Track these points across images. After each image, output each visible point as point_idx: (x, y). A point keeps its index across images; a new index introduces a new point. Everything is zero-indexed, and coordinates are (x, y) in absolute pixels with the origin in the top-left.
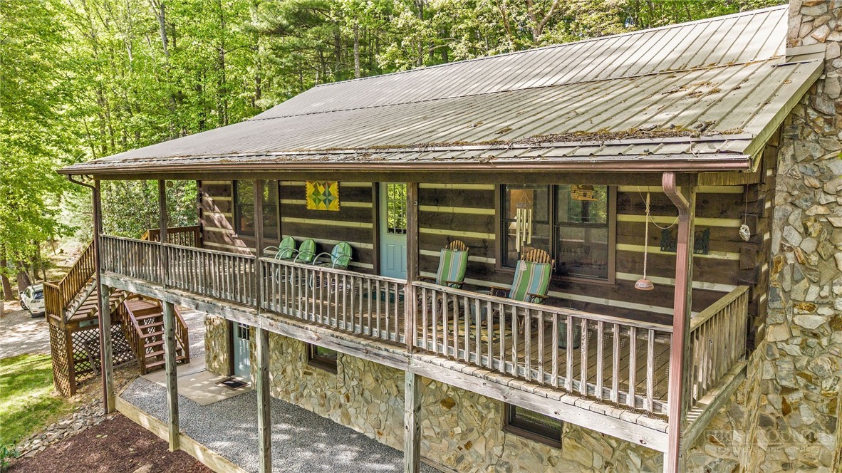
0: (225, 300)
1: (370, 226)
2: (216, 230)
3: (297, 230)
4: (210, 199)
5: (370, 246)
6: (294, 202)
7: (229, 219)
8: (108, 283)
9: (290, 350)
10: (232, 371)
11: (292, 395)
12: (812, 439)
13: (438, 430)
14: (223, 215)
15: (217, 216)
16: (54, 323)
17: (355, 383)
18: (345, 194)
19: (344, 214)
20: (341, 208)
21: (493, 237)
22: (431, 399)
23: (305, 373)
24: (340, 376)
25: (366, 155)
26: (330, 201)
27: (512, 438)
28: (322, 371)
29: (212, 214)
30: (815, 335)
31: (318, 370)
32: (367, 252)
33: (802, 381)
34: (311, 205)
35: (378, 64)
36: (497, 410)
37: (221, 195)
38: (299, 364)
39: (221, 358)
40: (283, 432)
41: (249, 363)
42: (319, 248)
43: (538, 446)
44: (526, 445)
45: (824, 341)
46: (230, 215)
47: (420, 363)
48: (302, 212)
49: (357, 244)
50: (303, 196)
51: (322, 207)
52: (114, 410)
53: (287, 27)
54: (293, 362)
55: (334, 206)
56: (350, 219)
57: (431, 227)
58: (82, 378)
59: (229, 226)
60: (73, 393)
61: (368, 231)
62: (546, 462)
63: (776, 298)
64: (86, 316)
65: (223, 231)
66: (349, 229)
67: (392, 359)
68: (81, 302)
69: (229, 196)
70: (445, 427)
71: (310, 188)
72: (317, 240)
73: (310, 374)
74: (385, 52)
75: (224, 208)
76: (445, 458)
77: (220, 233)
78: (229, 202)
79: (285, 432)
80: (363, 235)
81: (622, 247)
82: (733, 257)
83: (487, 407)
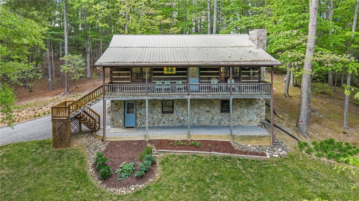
1: (186, 76)
2: (121, 81)
3: (159, 79)
6: (160, 72)
9: (156, 111)
10: (124, 125)
13: (205, 118)
17: (180, 114)
18: (177, 69)
19: (177, 74)
21: (218, 76)
22: (203, 112)
23: (162, 116)
24: (175, 114)
27: (223, 114)
28: (169, 114)
31: (166, 114)
34: (165, 72)
36: (219, 110)
37: (124, 71)
38: (160, 114)
39: (121, 122)
46: (129, 77)
48: (163, 74)
49: (182, 81)
50: (163, 70)
51: (170, 73)
55: (174, 72)
56: (179, 75)
57: (203, 75)
61: (185, 78)
66: (179, 78)
69: (128, 71)
70: (207, 117)
71: (166, 68)
73: (164, 116)
76: (207, 123)
81: (242, 76)
82: (258, 76)
83: (217, 110)
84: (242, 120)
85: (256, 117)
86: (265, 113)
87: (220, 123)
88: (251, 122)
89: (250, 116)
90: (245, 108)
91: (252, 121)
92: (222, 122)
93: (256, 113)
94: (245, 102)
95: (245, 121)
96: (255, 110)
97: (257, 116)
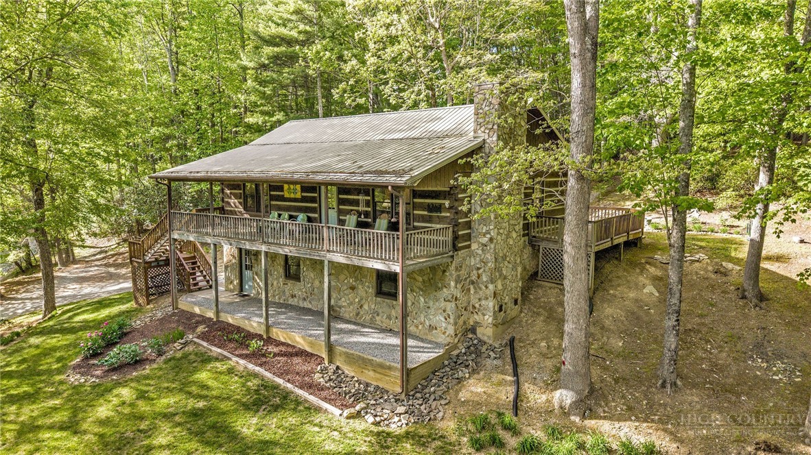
0: (246, 240)
1: (316, 205)
2: (232, 209)
3: (279, 208)
4: (228, 192)
5: (316, 215)
6: (278, 193)
7: (240, 203)
8: (176, 236)
9: (276, 273)
10: (241, 289)
11: (277, 297)
12: (486, 287)
13: (348, 302)
14: (236, 201)
15: (233, 201)
16: (136, 264)
17: (310, 285)
18: (304, 189)
19: (304, 199)
20: (302, 196)
21: (370, 209)
22: (345, 288)
23: (284, 284)
24: (302, 283)
25: (308, 175)
26: (296, 193)
27: (379, 299)
28: (293, 282)
29: (230, 200)
30: (486, 246)
31: (291, 281)
32: (315, 218)
33: (483, 264)
34: (287, 195)
35: (333, 96)
36: (373, 288)
37: (235, 189)
38: (281, 279)
39: (235, 283)
40: (272, 311)
41: (251, 284)
42: (291, 217)
43: (388, 301)
44: (384, 302)
45: (488, 248)
46: (241, 200)
47: (330, 256)
48: (282, 199)
49: (310, 215)
50: (282, 191)
51: (292, 196)
52: (177, 308)
53: (268, 65)
54: (277, 279)
55: (298, 195)
56: (307, 202)
57: (344, 205)
58: (153, 297)
59: (240, 206)
60: (148, 304)
61: (315, 208)
62: (392, 308)
63: (474, 232)
64: (154, 259)
65: (236, 209)
66: (306, 207)
67: (319, 256)
68: (155, 249)
69: (240, 190)
70: (351, 300)
71: (286, 186)
72: (290, 213)
73: (287, 284)
74: (338, 88)
75: (236, 196)
76: (351, 315)
77: (235, 211)
78: (241, 193)
79: (274, 311)
80: (313, 210)
81: (415, 212)
82: (448, 214)
83: (368, 287)
84: (415, 321)
85: (444, 320)
86: (491, 318)
87: (372, 320)
88: (434, 331)
89: (431, 317)
90: (421, 293)
91: (436, 329)
92: (377, 318)
93: (444, 311)
94: (421, 279)
95: (420, 327)
96: (443, 304)
97: (446, 319)
